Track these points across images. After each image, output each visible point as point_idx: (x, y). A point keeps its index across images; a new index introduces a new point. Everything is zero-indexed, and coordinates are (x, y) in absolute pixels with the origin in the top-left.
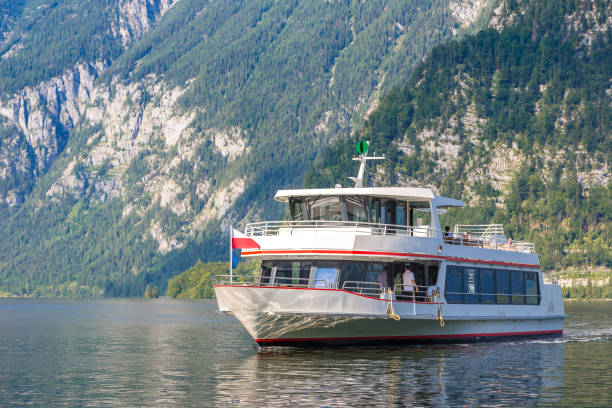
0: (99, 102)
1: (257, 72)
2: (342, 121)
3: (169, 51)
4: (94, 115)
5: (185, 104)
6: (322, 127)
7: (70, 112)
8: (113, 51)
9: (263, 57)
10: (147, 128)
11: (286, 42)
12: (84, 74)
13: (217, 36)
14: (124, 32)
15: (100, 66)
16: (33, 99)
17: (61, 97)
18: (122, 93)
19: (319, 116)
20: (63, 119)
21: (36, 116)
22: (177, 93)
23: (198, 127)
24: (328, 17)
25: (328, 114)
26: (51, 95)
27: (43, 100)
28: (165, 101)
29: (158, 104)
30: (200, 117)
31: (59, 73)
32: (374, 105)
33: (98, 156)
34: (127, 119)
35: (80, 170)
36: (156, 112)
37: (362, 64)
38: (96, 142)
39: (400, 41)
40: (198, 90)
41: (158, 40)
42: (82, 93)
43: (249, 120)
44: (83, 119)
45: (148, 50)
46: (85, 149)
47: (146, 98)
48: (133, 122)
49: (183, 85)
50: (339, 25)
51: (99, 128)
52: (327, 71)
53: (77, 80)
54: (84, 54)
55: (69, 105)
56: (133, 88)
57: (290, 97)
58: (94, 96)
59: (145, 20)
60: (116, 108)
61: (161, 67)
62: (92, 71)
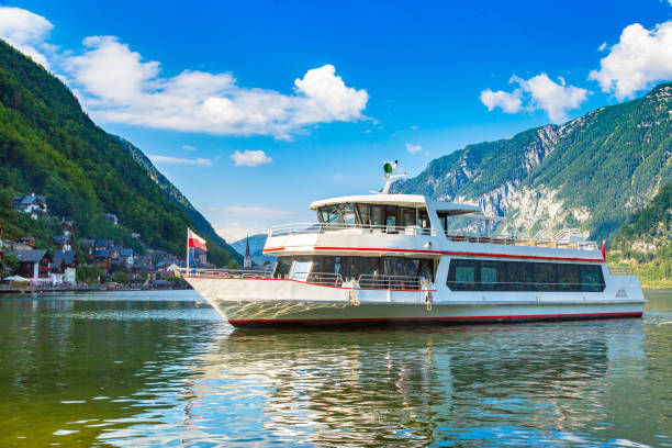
0: (517, 199)
1: (594, 180)
2: (639, 201)
3: (549, 173)
4: (515, 205)
5: (559, 197)
6: (628, 204)
7: (504, 204)
8: (523, 175)
9: (597, 173)
10: (540, 209)
11: (608, 165)
12: (510, 186)
13: (573, 165)
14: (528, 166)
15: (517, 182)
16: (487, 198)
17: (500, 197)
18: (528, 193)
19: (626, 200)
20: (501, 207)
21: (489, 206)
22: (555, 192)
23: (565, 207)
24: (630, 151)
25: (631, 198)
26: (496, 197)
27: (492, 199)
28: (548, 196)
29: (545, 197)
30: (566, 203)
31: (498, 186)
32: (656, 192)
33: (518, 223)
34: (531, 205)
35: (510, 229)
36: (544, 201)
37: (648, 173)
38: (517, 216)
39: (668, 161)
40: (564, 190)
41: (544, 168)
42: (509, 195)
43: (591, 203)
44: (510, 206)
45: (540, 173)
46: (511, 220)
47: (539, 195)
48: (533, 207)
49: (556, 188)
50: (635, 155)
51: (518, 210)
52: (630, 177)
53: (507, 189)
54: (510, 177)
55: (504, 201)
56: (532, 191)
57: (612, 191)
58: (515, 196)
59: (537, 160)
60: (525, 201)
61: (546, 181)
62: (513, 185)
